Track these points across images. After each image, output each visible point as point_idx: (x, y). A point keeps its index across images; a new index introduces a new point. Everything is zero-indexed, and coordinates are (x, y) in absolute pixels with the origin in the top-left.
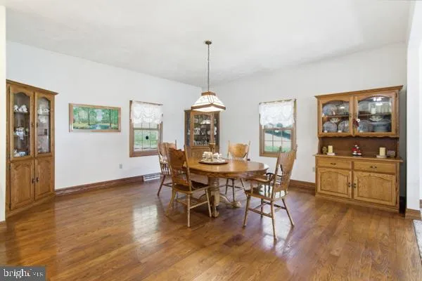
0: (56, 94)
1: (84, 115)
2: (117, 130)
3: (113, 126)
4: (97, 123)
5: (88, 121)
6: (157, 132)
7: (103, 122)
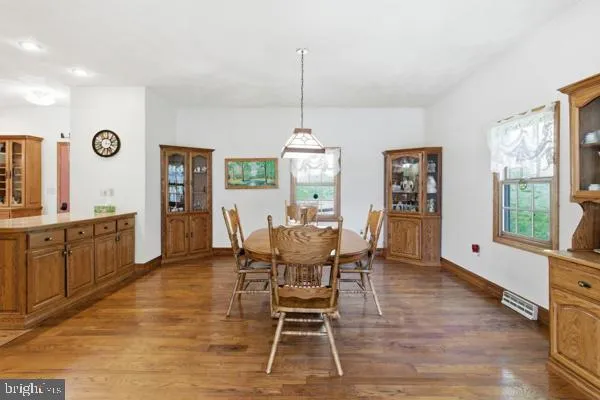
0: (213, 150)
1: (237, 169)
2: (274, 185)
3: (269, 181)
4: (251, 178)
5: (242, 177)
6: (332, 188)
7: (259, 177)
